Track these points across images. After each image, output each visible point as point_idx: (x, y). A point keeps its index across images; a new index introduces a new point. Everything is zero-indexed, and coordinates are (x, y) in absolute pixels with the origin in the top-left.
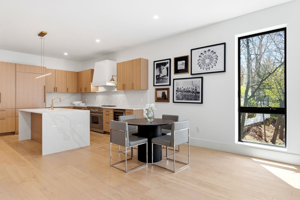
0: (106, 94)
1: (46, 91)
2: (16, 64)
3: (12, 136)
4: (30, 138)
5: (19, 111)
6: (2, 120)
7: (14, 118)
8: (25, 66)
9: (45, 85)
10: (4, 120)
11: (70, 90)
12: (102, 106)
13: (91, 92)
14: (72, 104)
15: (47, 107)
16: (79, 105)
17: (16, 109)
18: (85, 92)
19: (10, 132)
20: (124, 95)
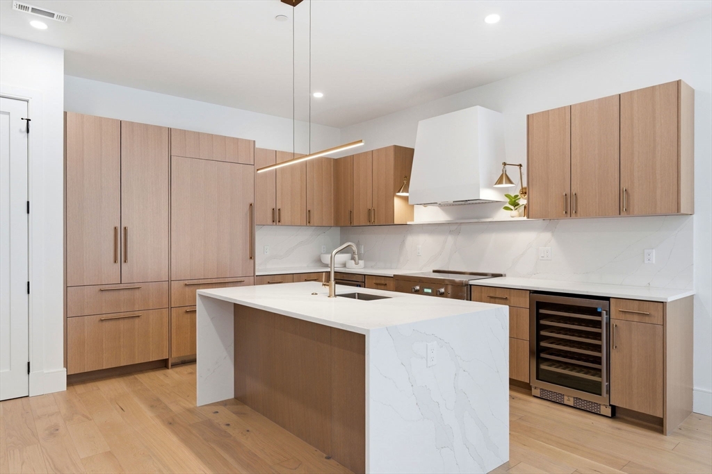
0: (451, 232)
1: (256, 221)
2: (170, 130)
3: (159, 375)
4: (232, 396)
5: (198, 298)
6: (131, 320)
7: (165, 312)
8: (198, 135)
9: (252, 201)
10: (137, 320)
11: (315, 218)
12: (434, 271)
13: (395, 223)
14: (319, 261)
15: (257, 274)
16: (344, 265)
17: (170, 281)
18: (368, 224)
19: (154, 360)
20: (546, 236)
